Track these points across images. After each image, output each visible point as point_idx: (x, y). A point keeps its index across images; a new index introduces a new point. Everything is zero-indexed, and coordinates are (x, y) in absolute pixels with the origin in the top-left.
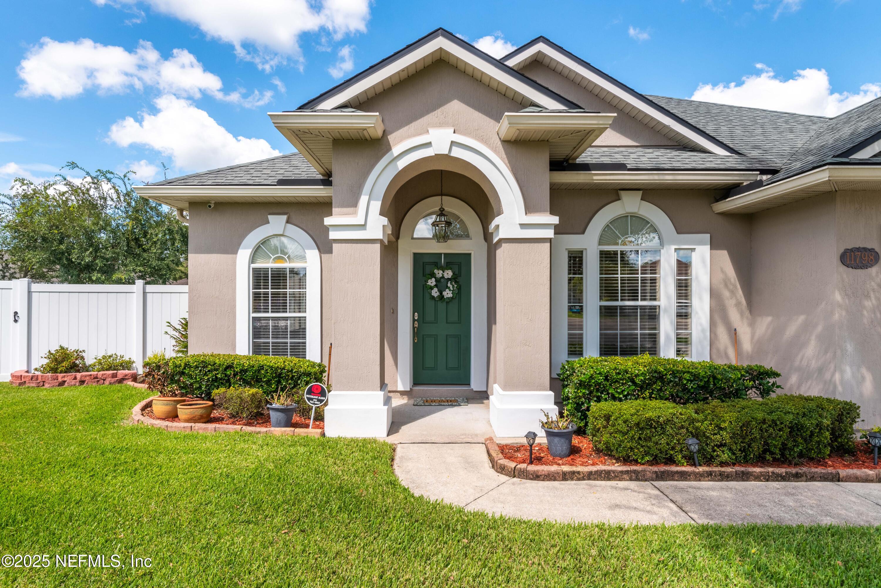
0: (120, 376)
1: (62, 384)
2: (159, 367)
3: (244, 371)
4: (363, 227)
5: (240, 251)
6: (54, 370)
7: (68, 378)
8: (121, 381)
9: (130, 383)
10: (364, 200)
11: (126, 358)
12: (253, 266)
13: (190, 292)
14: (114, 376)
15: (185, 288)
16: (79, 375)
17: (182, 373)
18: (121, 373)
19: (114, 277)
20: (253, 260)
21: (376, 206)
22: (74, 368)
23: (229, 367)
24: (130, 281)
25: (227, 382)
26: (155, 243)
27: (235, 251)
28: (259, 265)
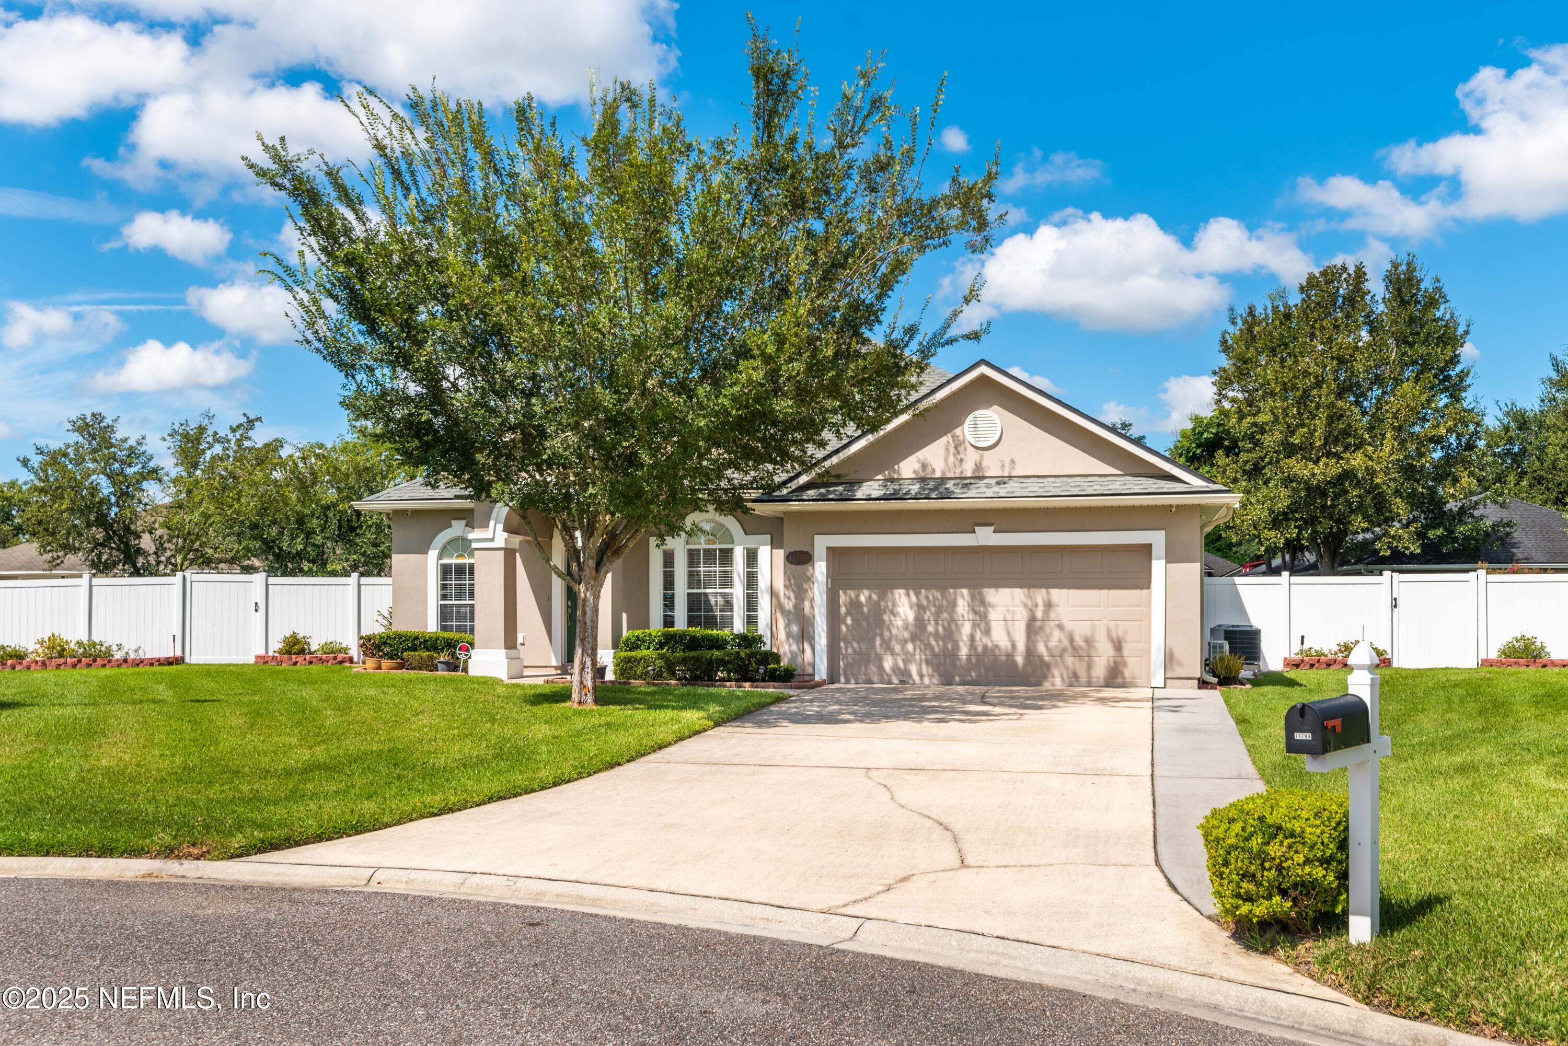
0: (339, 659)
1: (295, 663)
2: (370, 640)
3: (426, 641)
4: (492, 540)
5: (430, 552)
6: (289, 652)
7: (300, 659)
8: (341, 662)
9: (347, 664)
10: (492, 523)
11: (344, 645)
12: (441, 562)
13: (393, 584)
14: (335, 658)
15: (389, 580)
16: (308, 657)
17: (385, 643)
18: (340, 656)
19: (330, 568)
20: (440, 557)
21: (500, 527)
22: (302, 651)
23: (417, 638)
24: (346, 574)
25: (414, 649)
26: (370, 526)
27: (425, 552)
28: (446, 561)
